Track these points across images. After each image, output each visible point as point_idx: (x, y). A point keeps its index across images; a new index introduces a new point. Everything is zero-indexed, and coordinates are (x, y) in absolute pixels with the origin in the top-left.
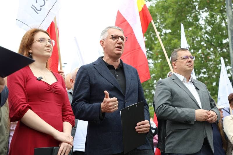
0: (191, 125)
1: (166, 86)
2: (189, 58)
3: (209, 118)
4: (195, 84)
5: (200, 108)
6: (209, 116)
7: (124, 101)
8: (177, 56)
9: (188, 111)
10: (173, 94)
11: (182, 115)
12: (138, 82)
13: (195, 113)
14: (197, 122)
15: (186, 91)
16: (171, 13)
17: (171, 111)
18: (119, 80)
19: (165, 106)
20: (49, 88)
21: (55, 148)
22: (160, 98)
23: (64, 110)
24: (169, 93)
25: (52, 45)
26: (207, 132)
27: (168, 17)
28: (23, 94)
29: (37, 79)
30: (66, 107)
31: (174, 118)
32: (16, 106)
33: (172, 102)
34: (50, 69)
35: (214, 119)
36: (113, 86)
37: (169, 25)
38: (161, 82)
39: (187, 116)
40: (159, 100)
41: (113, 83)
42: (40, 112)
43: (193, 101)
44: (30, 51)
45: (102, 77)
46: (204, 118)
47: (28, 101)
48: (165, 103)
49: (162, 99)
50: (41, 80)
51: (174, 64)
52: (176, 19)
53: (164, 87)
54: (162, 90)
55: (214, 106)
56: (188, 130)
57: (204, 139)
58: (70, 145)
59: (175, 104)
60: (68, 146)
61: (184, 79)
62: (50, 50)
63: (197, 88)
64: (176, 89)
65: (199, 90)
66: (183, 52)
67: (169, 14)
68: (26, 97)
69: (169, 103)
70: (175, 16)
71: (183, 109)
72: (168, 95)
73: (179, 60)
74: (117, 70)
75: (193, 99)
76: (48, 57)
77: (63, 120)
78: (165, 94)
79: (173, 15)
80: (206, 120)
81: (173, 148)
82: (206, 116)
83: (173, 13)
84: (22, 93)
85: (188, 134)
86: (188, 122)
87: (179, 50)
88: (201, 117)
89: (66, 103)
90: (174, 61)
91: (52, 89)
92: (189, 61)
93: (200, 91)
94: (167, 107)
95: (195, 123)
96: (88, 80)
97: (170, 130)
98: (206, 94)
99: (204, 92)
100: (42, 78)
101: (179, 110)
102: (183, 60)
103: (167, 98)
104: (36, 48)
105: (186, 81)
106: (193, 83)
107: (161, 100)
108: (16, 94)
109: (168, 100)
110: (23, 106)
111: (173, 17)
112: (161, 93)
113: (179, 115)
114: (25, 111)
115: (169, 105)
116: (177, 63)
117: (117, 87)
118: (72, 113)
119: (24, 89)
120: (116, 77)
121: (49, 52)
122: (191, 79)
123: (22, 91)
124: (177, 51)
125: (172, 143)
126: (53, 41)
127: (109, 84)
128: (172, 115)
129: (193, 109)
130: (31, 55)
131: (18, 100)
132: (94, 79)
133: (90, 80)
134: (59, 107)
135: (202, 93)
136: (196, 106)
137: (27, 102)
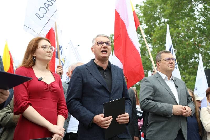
0: (169, 118)
1: (150, 83)
2: (171, 60)
3: (184, 113)
4: (175, 82)
5: (178, 104)
6: (184, 111)
7: (110, 98)
8: (161, 58)
9: (167, 106)
10: (155, 90)
11: (162, 109)
12: (123, 80)
13: (172, 108)
14: (174, 115)
15: (167, 88)
16: (169, 5)
17: (152, 105)
18: (107, 79)
19: (148, 100)
20: (47, 87)
21: (48, 138)
22: (144, 94)
23: (59, 105)
24: (152, 89)
25: (52, 51)
26: (182, 125)
27: (167, 8)
28: (26, 93)
29: (38, 80)
30: (61, 102)
31: (154, 111)
32: (19, 103)
33: (154, 97)
34: (50, 70)
35: (189, 114)
36: (101, 85)
37: (167, 15)
38: (146, 80)
39: (165, 110)
40: (143, 95)
41: (101, 82)
42: (39, 107)
43: (172, 97)
44: (35, 55)
45: (93, 77)
46: (180, 113)
47: (30, 98)
48: (147, 97)
49: (146, 94)
50: (42, 80)
51: (158, 64)
52: (173, 11)
53: (148, 83)
54: (145, 87)
55: (191, 101)
56: (166, 122)
57: (178, 130)
58: (61, 136)
59: (156, 99)
60: (59, 137)
61: (166, 78)
62: (50, 55)
63: (176, 86)
64: (158, 86)
65: (178, 87)
66: (167, 54)
67: (167, 6)
68: (28, 95)
69: (151, 98)
70: (172, 7)
71: (163, 104)
72: (151, 91)
73: (162, 61)
74: (105, 71)
75: (172, 95)
76: (48, 60)
77: (58, 114)
78: (149, 90)
79: (170, 7)
80: (181, 114)
81: (152, 136)
82: (181, 111)
83: (171, 5)
84: (25, 91)
85: (166, 125)
86: (166, 115)
87: (163, 52)
88: (178, 112)
89: (62, 99)
90: (158, 62)
91: (50, 88)
92: (170, 62)
93: (179, 89)
94: (149, 102)
95: (172, 117)
96: (81, 80)
97: (151, 121)
98: (184, 91)
99: (182, 89)
100: (42, 79)
101: (159, 105)
102: (165, 62)
103: (150, 94)
104: (39, 53)
105: (167, 79)
106: (173, 80)
107: (144, 95)
108: (20, 92)
109: (150, 96)
110: (25, 103)
111: (171, 8)
112: (145, 89)
113: (159, 109)
114: (26, 107)
115: (151, 100)
116: (160, 63)
117: (104, 86)
118: (66, 108)
119: (27, 88)
120: (104, 77)
121: (50, 57)
122: (171, 77)
123: (25, 90)
124: (161, 54)
125: (152, 132)
126: (53, 48)
127: (98, 83)
128: (153, 109)
129: (171, 105)
130: (35, 58)
131: (21, 98)
132: (86, 78)
133: (82, 80)
134: (55, 103)
135: (180, 90)
136: (174, 102)
137: (28, 99)
